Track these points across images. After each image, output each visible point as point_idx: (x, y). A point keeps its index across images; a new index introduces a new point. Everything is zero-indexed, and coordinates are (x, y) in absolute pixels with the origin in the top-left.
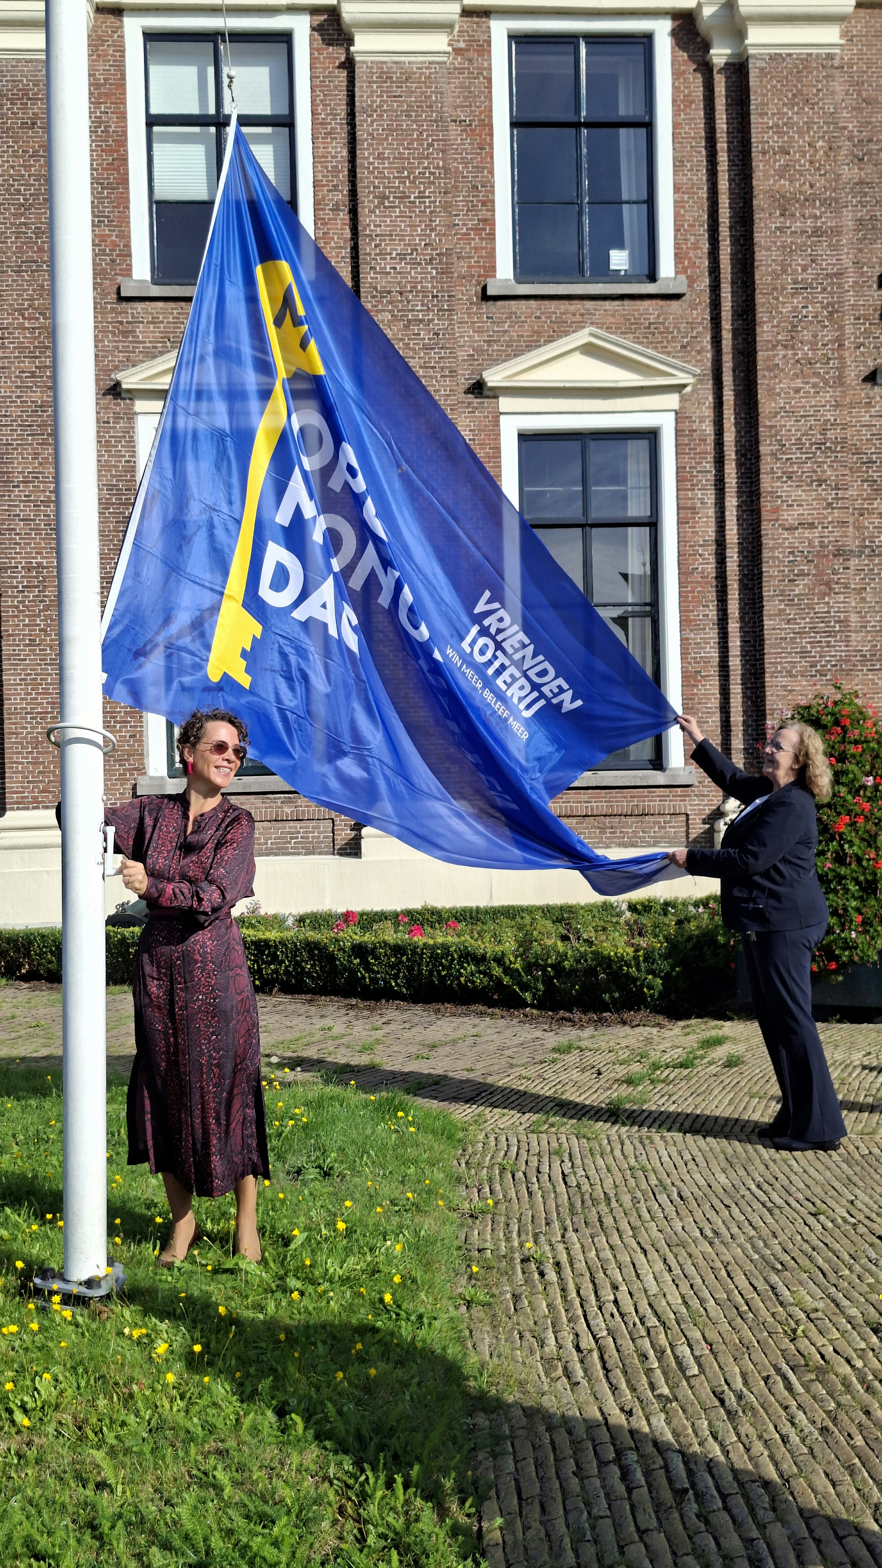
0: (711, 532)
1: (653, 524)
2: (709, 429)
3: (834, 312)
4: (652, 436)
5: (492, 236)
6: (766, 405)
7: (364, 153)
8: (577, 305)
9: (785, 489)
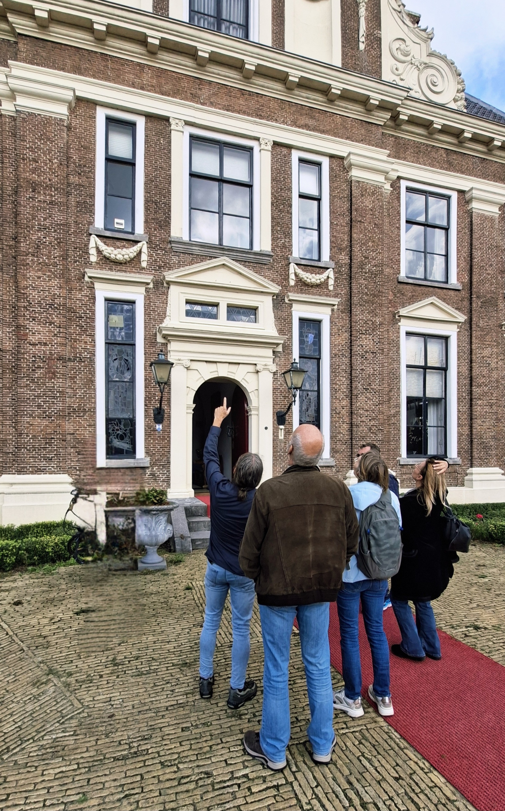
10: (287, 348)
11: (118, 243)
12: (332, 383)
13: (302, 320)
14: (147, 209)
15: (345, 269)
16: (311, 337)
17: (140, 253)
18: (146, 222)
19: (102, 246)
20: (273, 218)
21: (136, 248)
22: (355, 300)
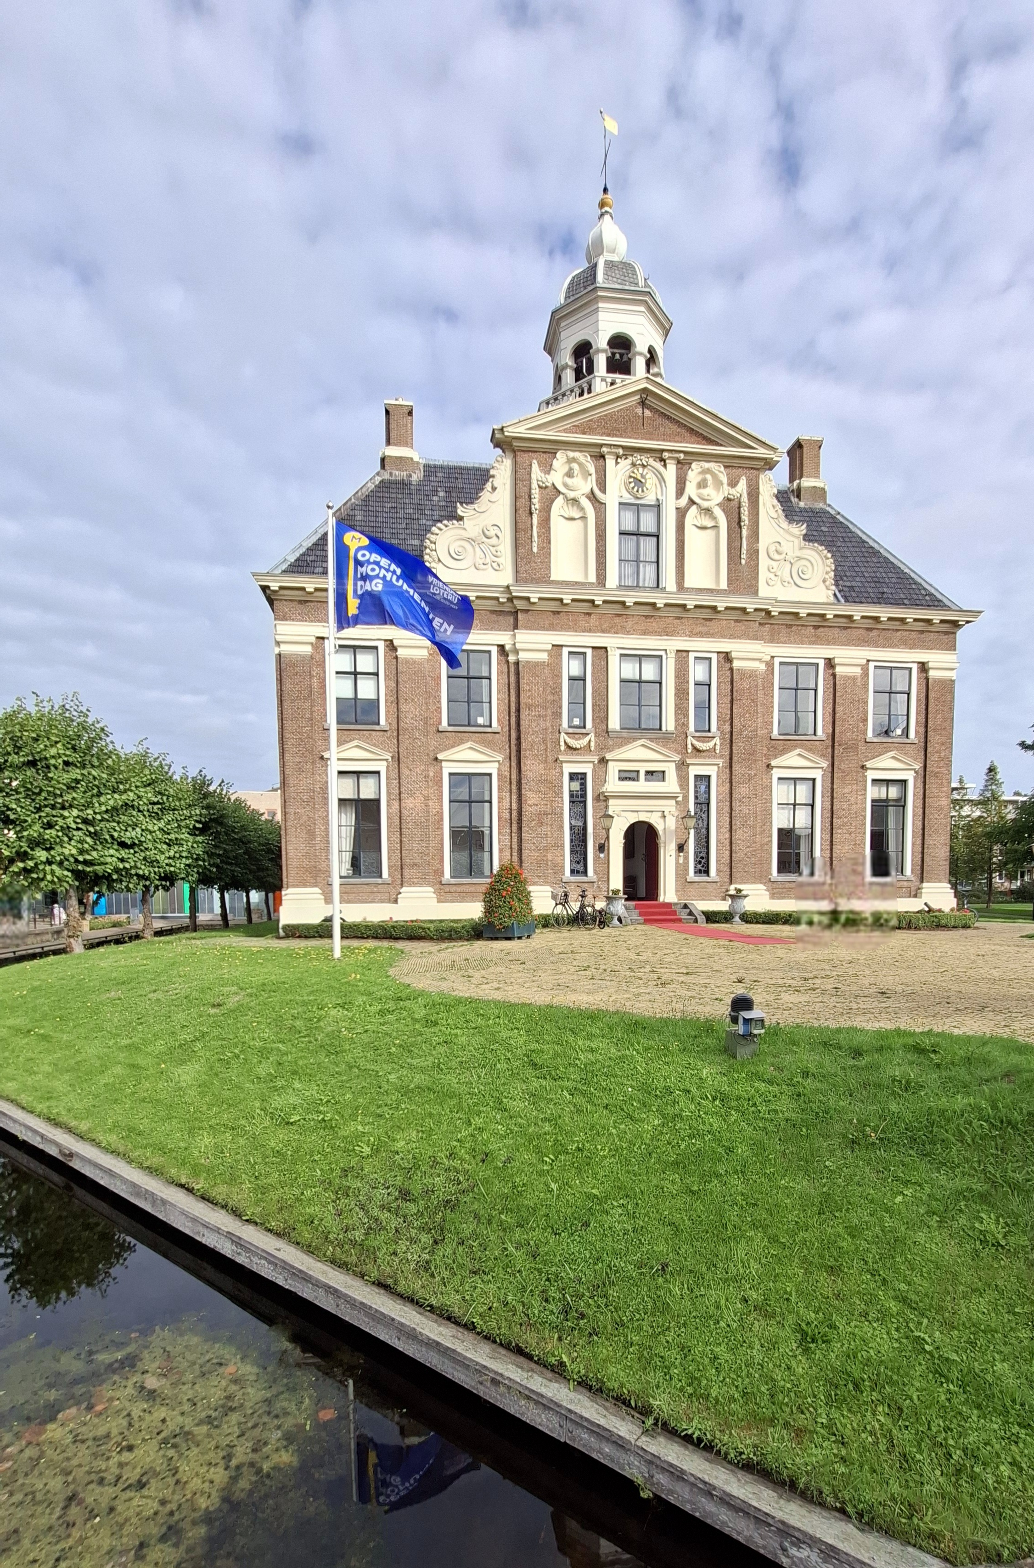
0: (508, 806)
1: (490, 802)
2: (507, 774)
3: (544, 740)
4: (490, 775)
5: (440, 712)
6: (523, 768)
7: (401, 686)
8: (467, 734)
9: (529, 794)
10: (686, 797)
11: (577, 736)
12: (718, 821)
13: (696, 777)
14: (593, 711)
15: (728, 736)
16: (703, 788)
17: (590, 741)
18: (593, 719)
19: (569, 740)
20: (676, 705)
21: (587, 739)
22: (735, 759)
